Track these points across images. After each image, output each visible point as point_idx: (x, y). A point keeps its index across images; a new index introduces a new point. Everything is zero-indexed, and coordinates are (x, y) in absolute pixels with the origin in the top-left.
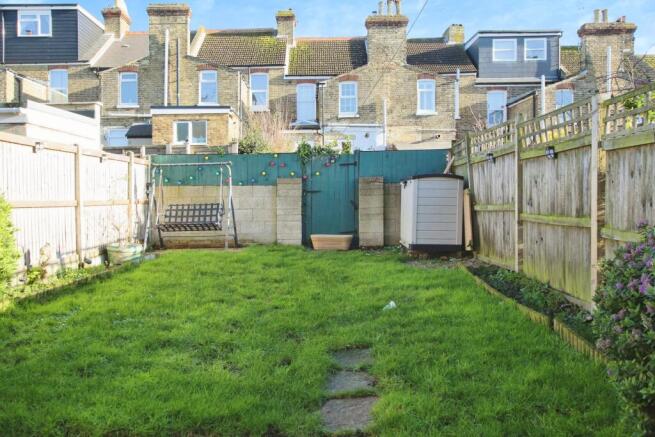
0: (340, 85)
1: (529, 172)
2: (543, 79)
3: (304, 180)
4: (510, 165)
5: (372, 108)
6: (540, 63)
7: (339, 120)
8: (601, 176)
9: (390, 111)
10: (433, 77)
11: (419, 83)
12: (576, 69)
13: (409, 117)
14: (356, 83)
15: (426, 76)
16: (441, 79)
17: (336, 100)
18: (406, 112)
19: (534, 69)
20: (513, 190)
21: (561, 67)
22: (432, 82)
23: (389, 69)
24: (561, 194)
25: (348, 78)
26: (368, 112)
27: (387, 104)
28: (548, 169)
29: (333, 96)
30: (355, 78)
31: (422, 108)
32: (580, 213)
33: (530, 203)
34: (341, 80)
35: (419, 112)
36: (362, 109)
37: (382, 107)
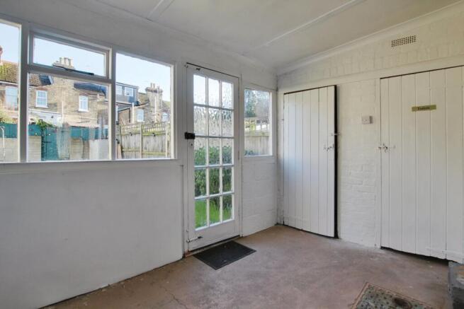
0: (37, 92)
1: (145, 139)
2: (133, 104)
3: (43, 138)
4: (138, 137)
5: (55, 105)
6: (131, 98)
7: (35, 108)
8: (168, 142)
9: (65, 107)
10: (86, 95)
11: (80, 97)
12: (144, 102)
13: (75, 111)
14: (46, 92)
15: (84, 95)
16: (91, 97)
17: (35, 98)
18: (73, 109)
19: (128, 99)
20: (139, 144)
21: (139, 100)
22: (87, 98)
23: (65, 89)
24: (156, 145)
25: (42, 89)
26: (53, 106)
27: (63, 104)
28: (152, 139)
29: (33, 96)
30: (46, 90)
31: (81, 108)
32: (162, 151)
33: (146, 148)
34: (38, 89)
35: (80, 110)
36: (49, 105)
37: (61, 105)
